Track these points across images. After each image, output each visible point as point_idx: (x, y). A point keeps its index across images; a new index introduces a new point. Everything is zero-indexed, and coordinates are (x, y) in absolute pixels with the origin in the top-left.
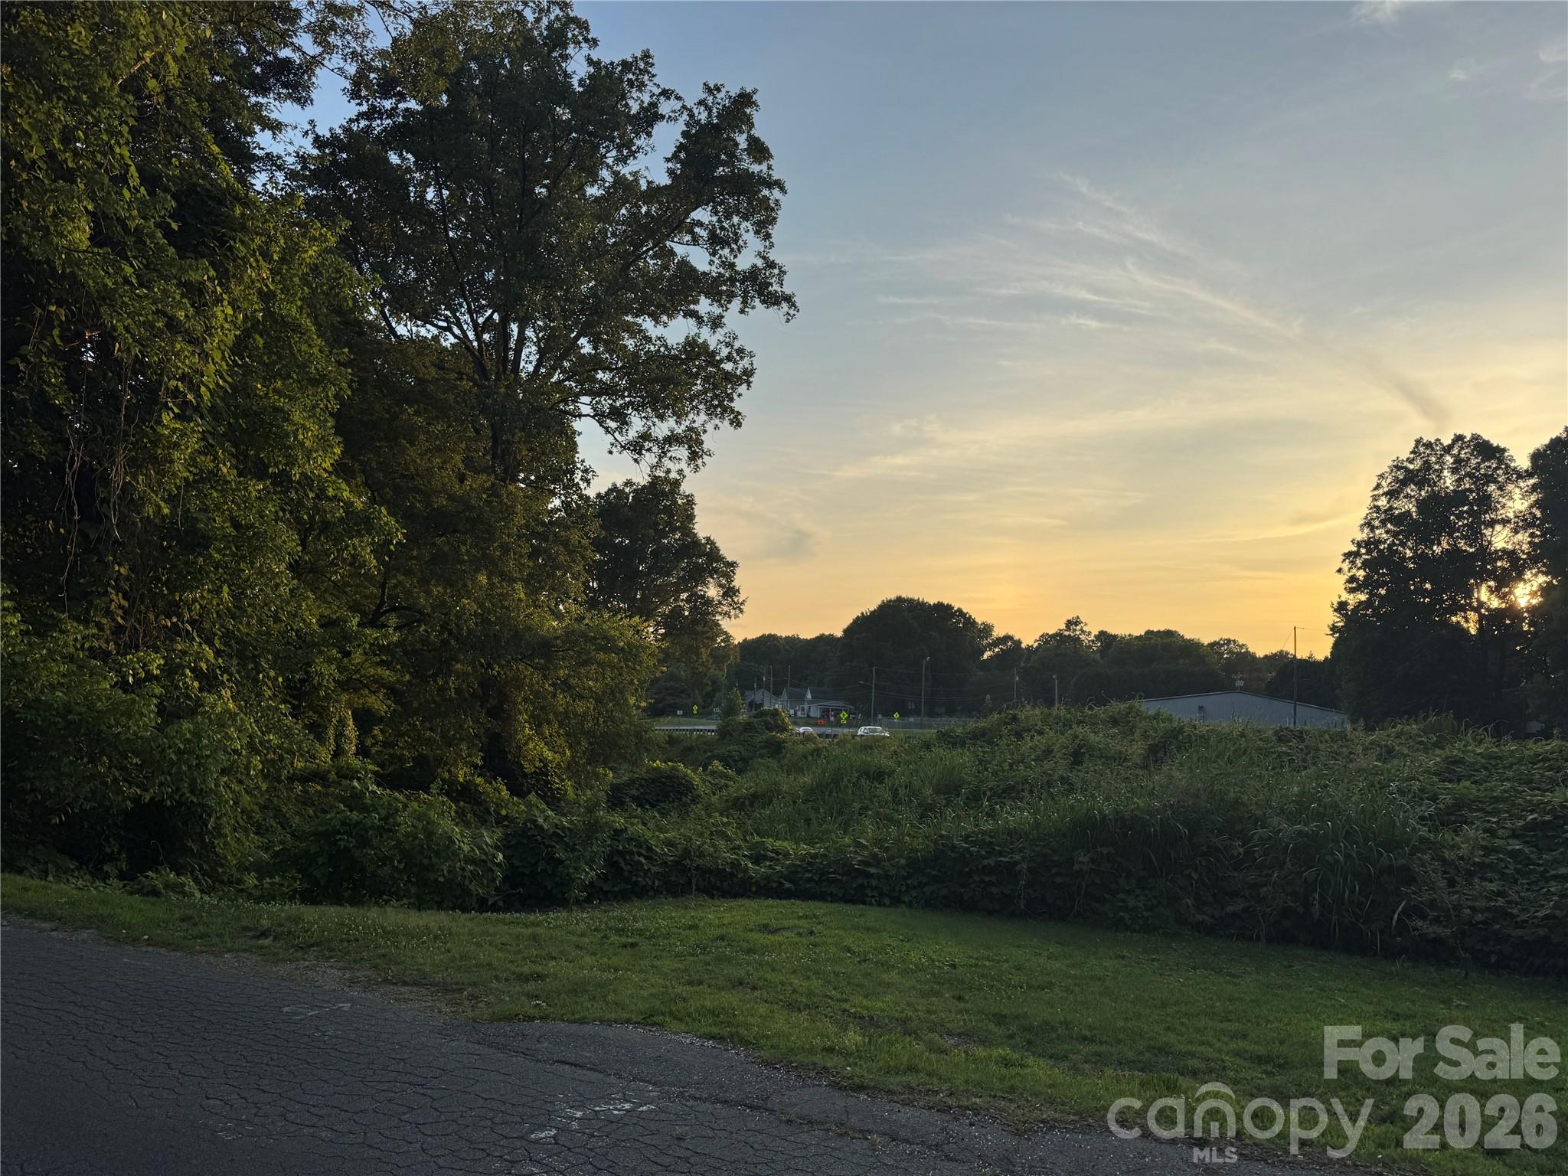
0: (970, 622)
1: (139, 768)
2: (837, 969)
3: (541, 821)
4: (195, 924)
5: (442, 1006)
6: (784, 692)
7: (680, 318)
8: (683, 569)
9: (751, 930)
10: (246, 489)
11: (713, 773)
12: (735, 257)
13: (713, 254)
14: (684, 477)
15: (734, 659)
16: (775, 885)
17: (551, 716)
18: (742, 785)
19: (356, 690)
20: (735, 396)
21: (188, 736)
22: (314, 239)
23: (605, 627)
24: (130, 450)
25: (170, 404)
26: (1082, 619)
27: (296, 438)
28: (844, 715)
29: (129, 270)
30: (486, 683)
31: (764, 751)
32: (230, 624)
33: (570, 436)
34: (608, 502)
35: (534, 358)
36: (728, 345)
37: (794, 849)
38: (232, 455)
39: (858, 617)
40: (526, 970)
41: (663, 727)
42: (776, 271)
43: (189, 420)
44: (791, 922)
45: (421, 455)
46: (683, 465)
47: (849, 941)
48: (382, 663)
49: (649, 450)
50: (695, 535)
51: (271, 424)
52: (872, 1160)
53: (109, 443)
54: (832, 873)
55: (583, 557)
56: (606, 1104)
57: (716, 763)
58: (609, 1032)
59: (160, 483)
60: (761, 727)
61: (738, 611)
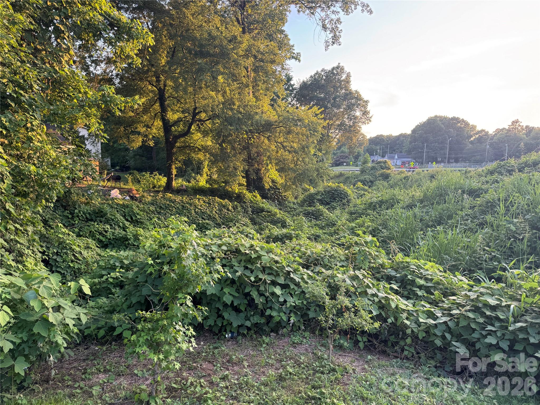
0: (467, 124)
6: (386, 155)
8: (345, 105)
11: (357, 188)
15: (366, 144)
26: (520, 120)
28: (412, 164)
31: (380, 178)
34: (315, 79)
41: (338, 170)
50: (351, 90)
57: (359, 183)
60: (379, 168)
61: (369, 121)
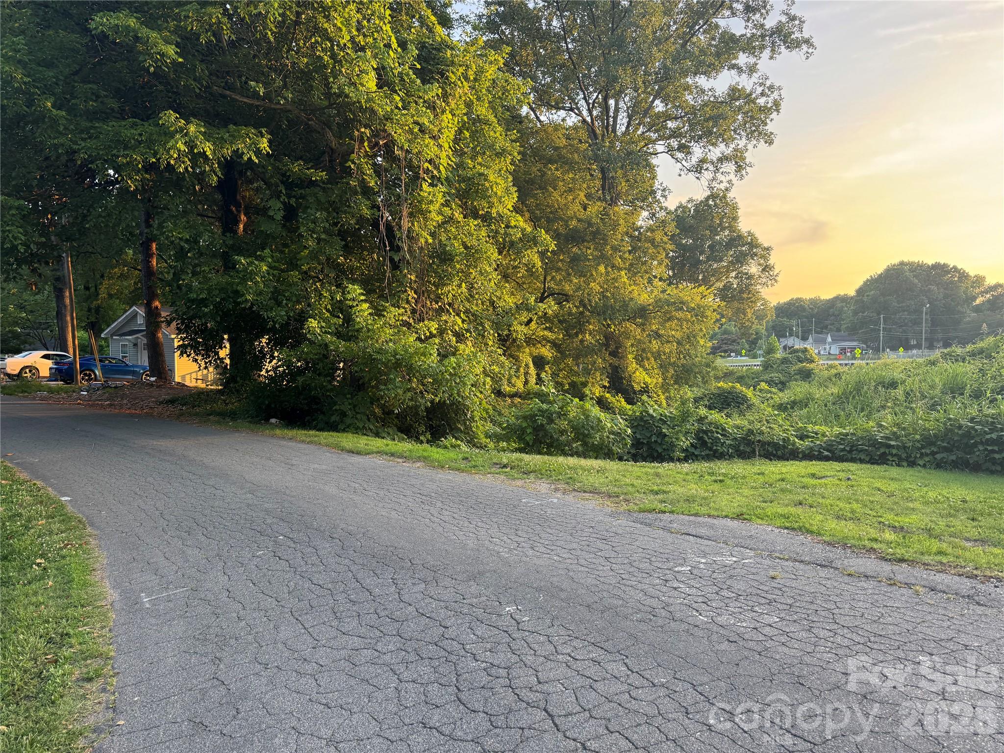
0: (964, 275)
1: (433, 384)
2: (871, 499)
3: (651, 411)
4: (470, 461)
5: (609, 503)
6: (810, 337)
7: (725, 71)
8: (731, 256)
9: (803, 477)
10: (468, 225)
11: (761, 391)
12: (765, 18)
13: (748, 21)
14: (733, 185)
15: (771, 316)
16: (816, 453)
17: (649, 355)
18: (784, 397)
19: (534, 345)
20: (768, 121)
21: (454, 365)
22: (491, 63)
23: (681, 295)
24: (409, 208)
25: (426, 178)
27: (492, 190)
28: (858, 352)
29: (397, 98)
30: (608, 337)
31: (798, 377)
32: (467, 305)
33: (651, 168)
35: (625, 121)
36: (761, 84)
37: (829, 431)
38: (460, 206)
39: (868, 280)
40: (655, 488)
41: (723, 363)
42: (797, 22)
43: (436, 186)
44: (832, 474)
45: (561, 196)
46: (732, 176)
47: (878, 485)
48: (546, 328)
49: (706, 169)
50: (739, 231)
51: (478, 184)
52: (918, 600)
53: (399, 205)
54: (860, 445)
55: (664, 249)
56: (719, 557)
57: (763, 384)
58: (715, 521)
59: (426, 226)
60: (794, 360)
61: (773, 281)
